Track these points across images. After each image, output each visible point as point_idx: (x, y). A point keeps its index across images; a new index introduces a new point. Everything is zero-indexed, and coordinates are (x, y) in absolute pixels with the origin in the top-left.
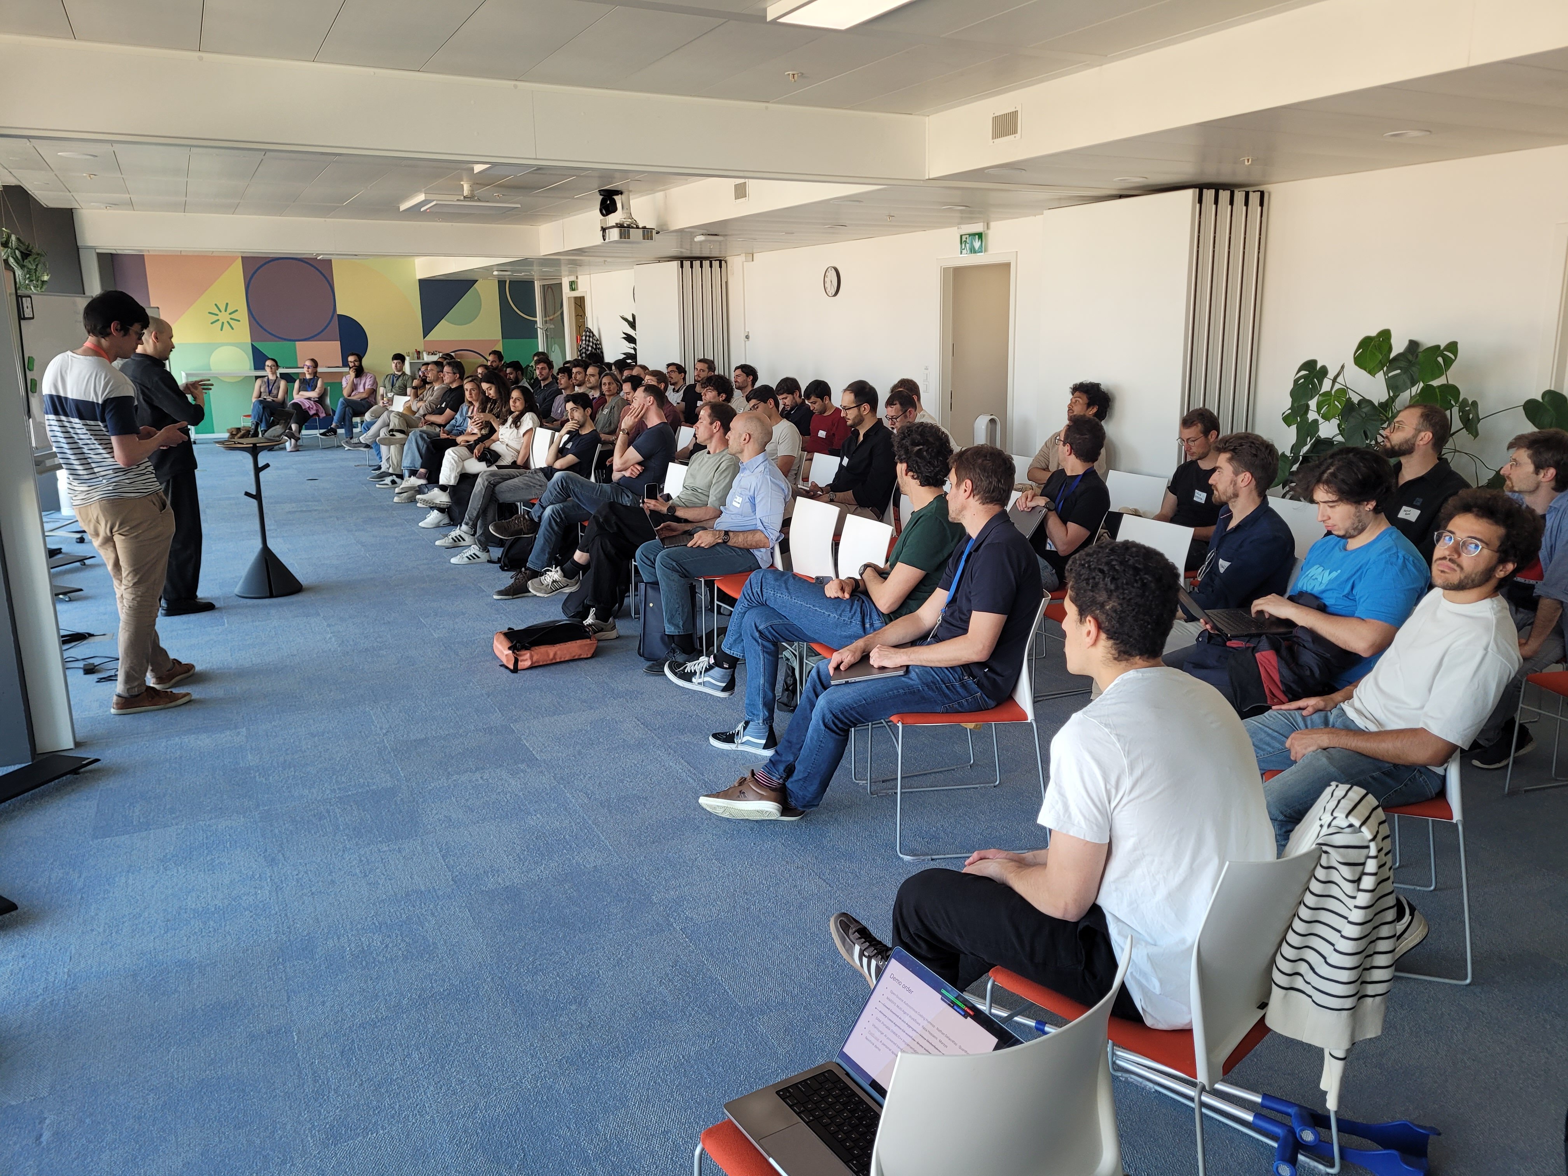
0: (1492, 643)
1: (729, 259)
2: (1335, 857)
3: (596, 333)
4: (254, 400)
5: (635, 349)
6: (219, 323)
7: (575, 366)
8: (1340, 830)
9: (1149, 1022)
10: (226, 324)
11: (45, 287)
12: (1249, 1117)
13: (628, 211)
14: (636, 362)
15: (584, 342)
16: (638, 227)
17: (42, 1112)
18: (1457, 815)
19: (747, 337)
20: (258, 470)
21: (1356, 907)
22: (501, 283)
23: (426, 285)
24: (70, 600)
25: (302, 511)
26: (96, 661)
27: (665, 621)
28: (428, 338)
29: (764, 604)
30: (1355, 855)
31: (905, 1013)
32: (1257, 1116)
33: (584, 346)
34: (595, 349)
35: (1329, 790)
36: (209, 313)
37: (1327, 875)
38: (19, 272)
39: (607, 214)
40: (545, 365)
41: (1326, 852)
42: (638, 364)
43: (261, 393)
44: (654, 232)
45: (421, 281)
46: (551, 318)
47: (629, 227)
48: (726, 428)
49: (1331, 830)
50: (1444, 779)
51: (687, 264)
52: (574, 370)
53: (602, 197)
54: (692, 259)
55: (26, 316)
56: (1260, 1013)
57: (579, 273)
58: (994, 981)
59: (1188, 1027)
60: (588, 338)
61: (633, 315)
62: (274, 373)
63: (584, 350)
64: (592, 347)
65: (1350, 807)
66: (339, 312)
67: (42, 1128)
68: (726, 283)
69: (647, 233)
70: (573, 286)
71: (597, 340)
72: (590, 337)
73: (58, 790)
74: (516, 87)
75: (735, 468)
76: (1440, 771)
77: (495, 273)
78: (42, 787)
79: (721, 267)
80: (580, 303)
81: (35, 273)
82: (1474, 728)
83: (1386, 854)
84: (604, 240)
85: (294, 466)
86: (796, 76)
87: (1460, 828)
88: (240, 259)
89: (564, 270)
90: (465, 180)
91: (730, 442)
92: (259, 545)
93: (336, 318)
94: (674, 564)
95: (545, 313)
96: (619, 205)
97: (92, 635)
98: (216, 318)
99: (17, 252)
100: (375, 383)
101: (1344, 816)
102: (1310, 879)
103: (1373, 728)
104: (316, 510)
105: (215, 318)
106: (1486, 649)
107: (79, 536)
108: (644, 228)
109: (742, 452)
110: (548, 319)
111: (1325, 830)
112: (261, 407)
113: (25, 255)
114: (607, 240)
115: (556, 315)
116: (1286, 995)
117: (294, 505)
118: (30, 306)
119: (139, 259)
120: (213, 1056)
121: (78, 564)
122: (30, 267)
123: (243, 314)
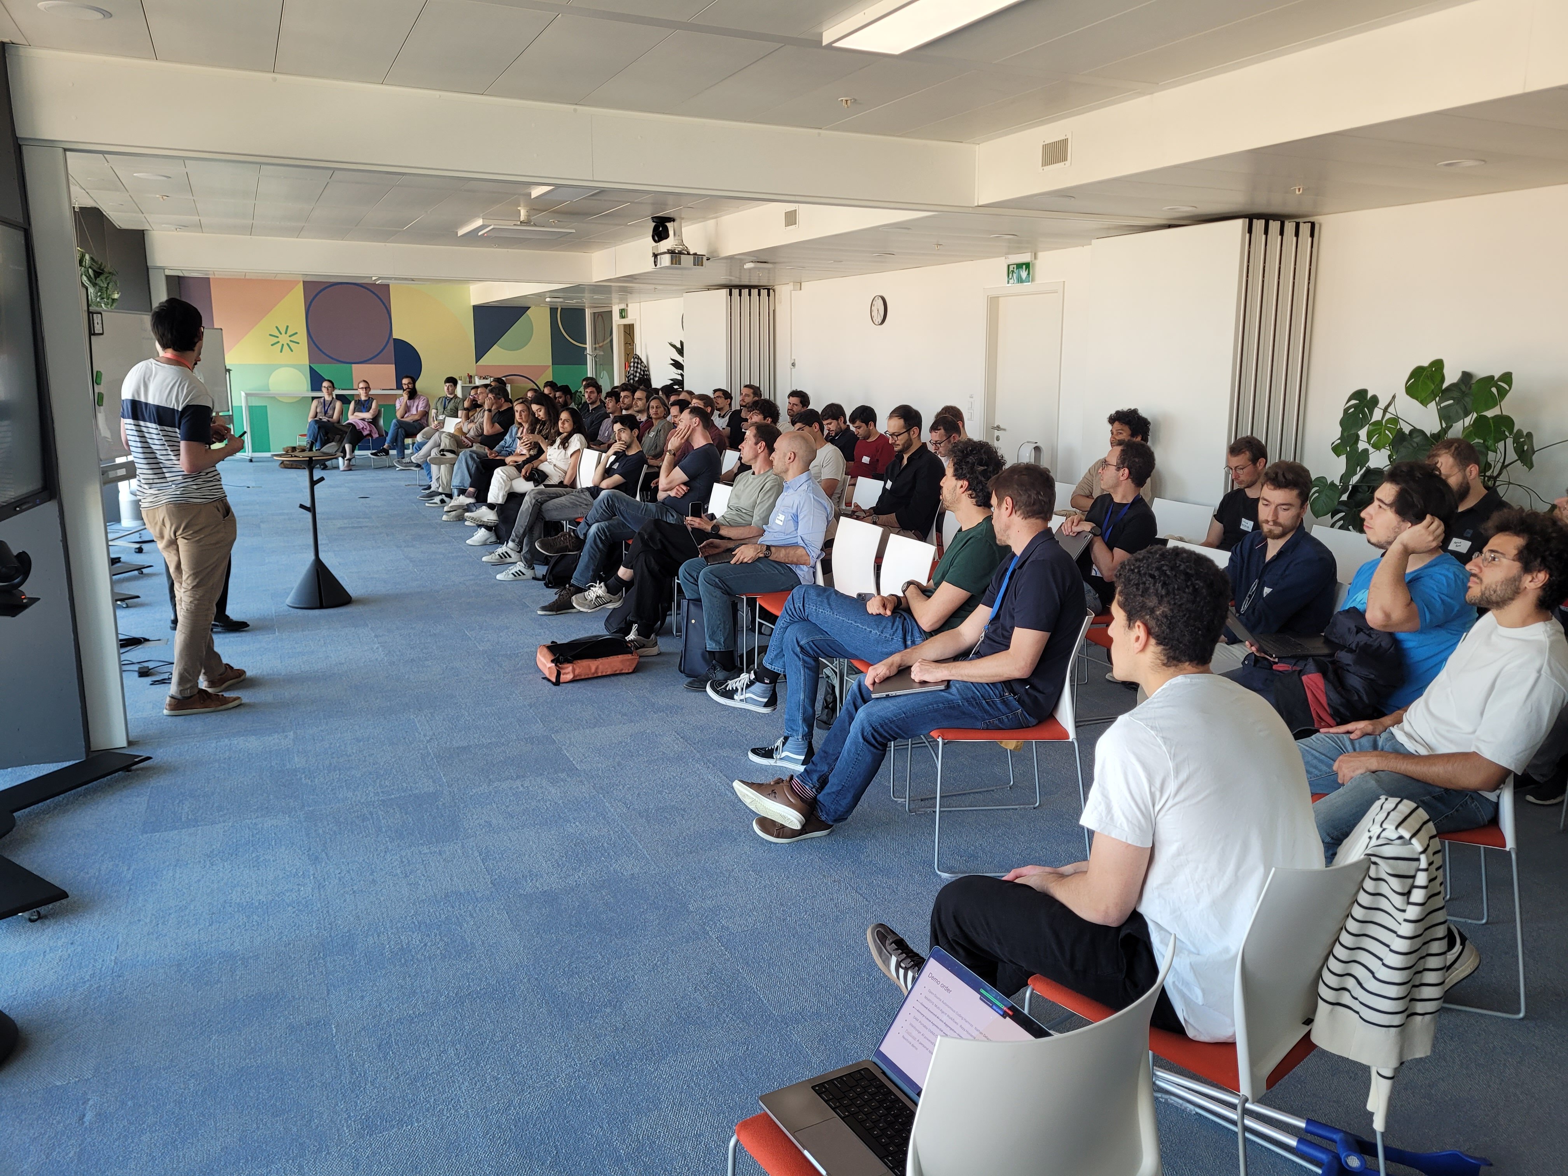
0: (1545, 666)
1: (777, 288)
2: (1384, 868)
3: (644, 360)
4: (310, 420)
5: (682, 375)
7: (623, 390)
8: (1389, 842)
9: (1191, 1033)
10: (286, 347)
11: (115, 305)
12: (1293, 1142)
13: (679, 238)
14: (683, 388)
15: (632, 369)
16: (689, 254)
17: (85, 1093)
18: (1510, 844)
19: (793, 365)
20: (313, 483)
21: (1405, 920)
22: (553, 311)
23: (479, 311)
24: (127, 607)
25: (353, 527)
26: (151, 665)
27: (707, 637)
28: (480, 363)
29: (805, 620)
30: (1404, 867)
31: (943, 1012)
32: (1300, 1140)
33: (632, 372)
34: (643, 375)
35: (1378, 804)
36: (270, 335)
37: (1376, 887)
38: (91, 290)
39: (659, 241)
40: (594, 389)
41: (1375, 863)
42: (685, 389)
43: (317, 413)
44: (705, 258)
45: (474, 307)
46: (601, 345)
47: (680, 253)
48: (771, 449)
49: (1380, 842)
50: (1496, 806)
51: (736, 292)
52: (622, 394)
53: (654, 224)
54: (740, 287)
55: (96, 332)
56: (1306, 1029)
57: (629, 301)
58: (1033, 990)
59: (1230, 1040)
60: (636, 365)
61: (681, 342)
62: (330, 394)
63: (632, 377)
64: (640, 373)
65: (1400, 819)
66: (396, 335)
67: (85, 1108)
68: (774, 311)
69: (698, 260)
70: (623, 314)
71: (645, 367)
72: (638, 363)
73: (110, 785)
74: (575, 110)
75: (779, 488)
76: (1492, 796)
77: (548, 300)
78: (95, 782)
79: (769, 295)
80: (629, 330)
81: (106, 291)
82: (1528, 752)
83: (1437, 869)
84: (656, 266)
85: (346, 485)
86: (849, 102)
87: (1514, 856)
88: (302, 283)
89: (615, 297)
90: (522, 205)
91: (775, 463)
92: (312, 557)
93: (392, 341)
94: (717, 580)
95: (595, 341)
96: (671, 233)
97: (148, 640)
99: (90, 270)
100: (428, 405)
101: (1393, 827)
102: (1358, 891)
103: (1423, 752)
104: (367, 526)
105: (275, 340)
106: (1539, 671)
107: (137, 546)
108: (695, 254)
109: (786, 471)
110: (597, 346)
111: (1374, 842)
112: (316, 427)
113: (98, 274)
114: (658, 266)
115: (605, 342)
116: (1332, 1010)
117: (346, 521)
118: (100, 322)
119: (204, 283)
120: (253, 1045)
121: (136, 572)
122: (102, 285)
123: (302, 337)
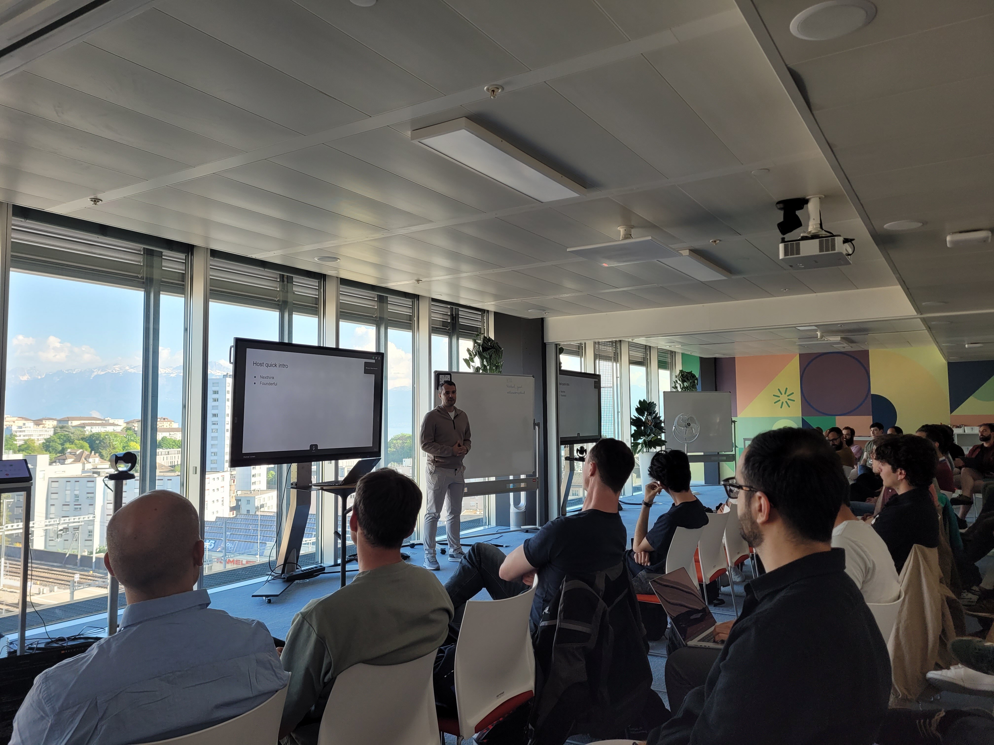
10: (785, 404)
28: (954, 413)
45: (949, 364)
66: (873, 392)
88: (798, 355)
93: (870, 397)
119: (732, 361)
123: (797, 396)
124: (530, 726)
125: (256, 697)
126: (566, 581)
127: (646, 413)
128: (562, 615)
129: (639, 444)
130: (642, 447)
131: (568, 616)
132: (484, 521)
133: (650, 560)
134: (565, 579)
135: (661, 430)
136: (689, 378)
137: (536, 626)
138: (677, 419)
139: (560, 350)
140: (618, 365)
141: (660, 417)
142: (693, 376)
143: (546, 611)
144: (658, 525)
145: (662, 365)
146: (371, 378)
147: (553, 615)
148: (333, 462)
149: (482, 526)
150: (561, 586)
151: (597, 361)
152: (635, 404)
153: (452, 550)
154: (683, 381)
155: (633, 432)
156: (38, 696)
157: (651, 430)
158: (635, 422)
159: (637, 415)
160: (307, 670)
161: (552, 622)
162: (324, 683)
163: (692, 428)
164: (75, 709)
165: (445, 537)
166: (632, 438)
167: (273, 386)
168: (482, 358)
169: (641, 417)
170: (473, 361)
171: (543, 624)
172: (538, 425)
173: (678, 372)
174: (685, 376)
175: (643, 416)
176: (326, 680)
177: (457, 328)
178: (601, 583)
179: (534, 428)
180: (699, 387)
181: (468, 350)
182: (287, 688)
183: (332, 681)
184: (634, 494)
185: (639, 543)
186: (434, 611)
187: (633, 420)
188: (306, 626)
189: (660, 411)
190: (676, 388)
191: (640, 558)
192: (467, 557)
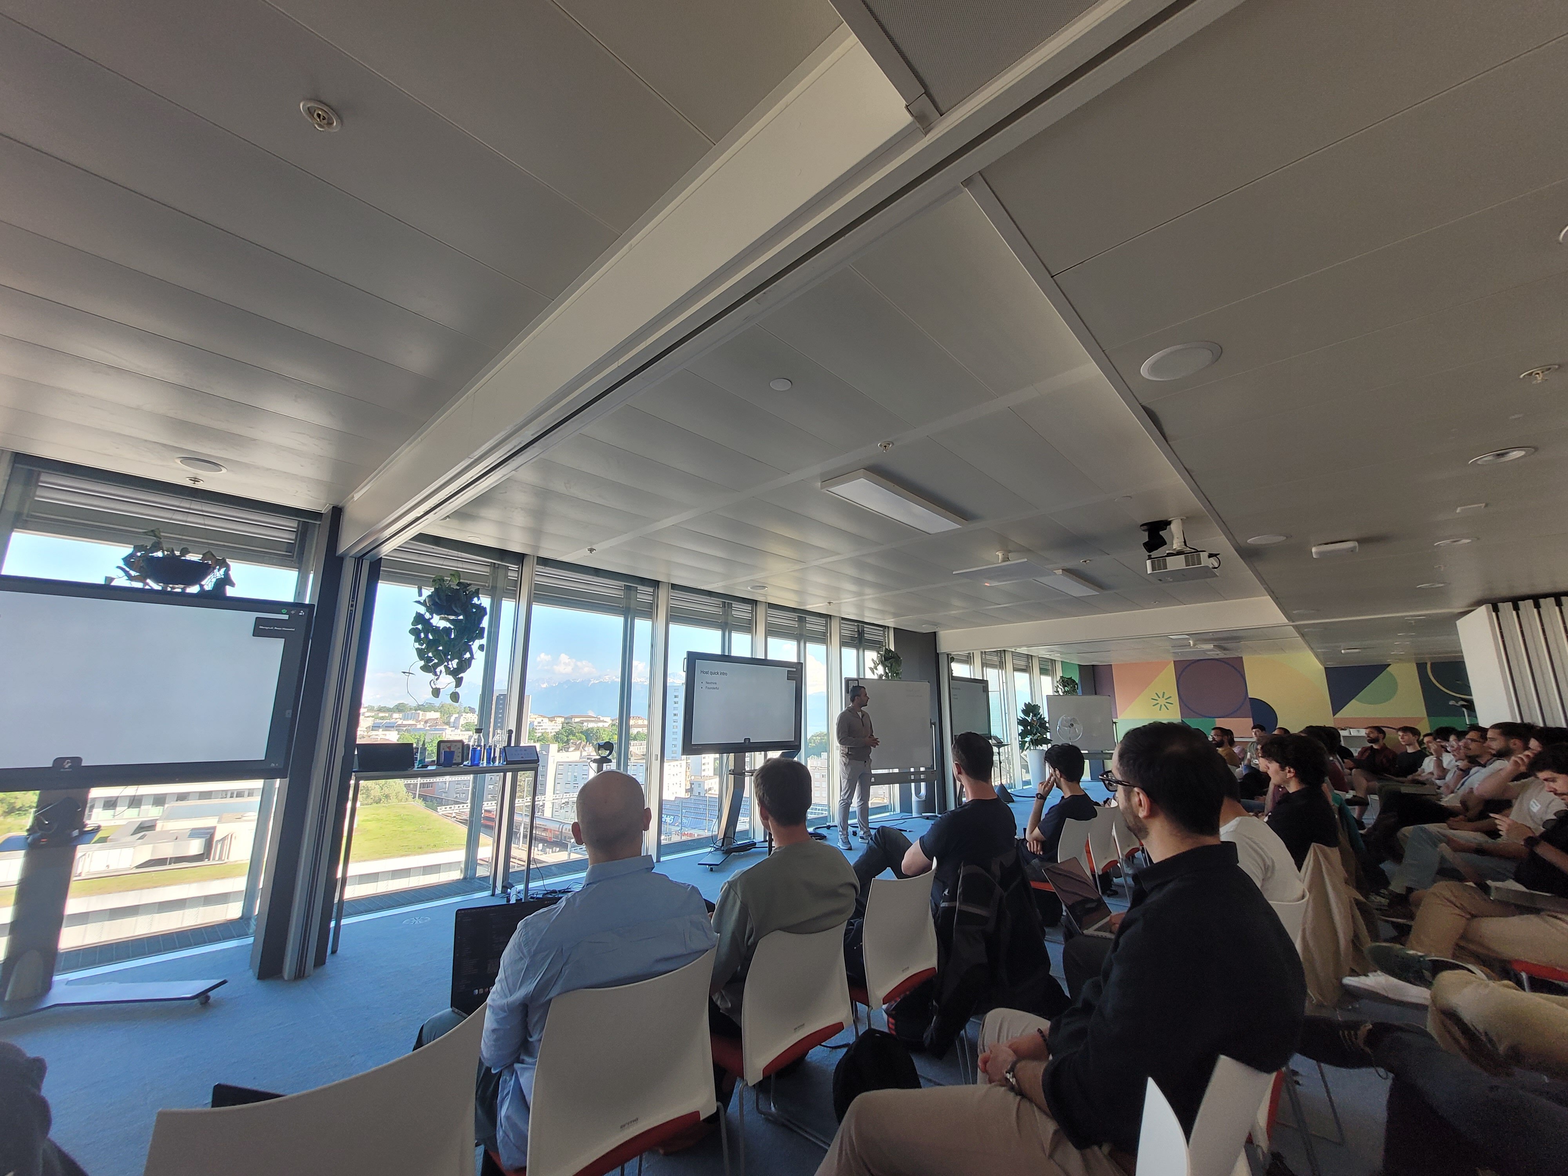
6: (1158, 706)
10: (1163, 706)
22: (1421, 666)
28: (1337, 716)
36: (1152, 699)
45: (1326, 668)
51: (1506, 606)
54: (1515, 599)
66: (1250, 696)
88: (1173, 662)
93: (1248, 700)
98: (1156, 702)
119: (1109, 668)
123: (1175, 699)
124: (934, 1003)
125: (690, 954)
126: (964, 866)
127: (1031, 714)
128: (961, 897)
129: (1027, 742)
130: (1030, 744)
131: (967, 898)
132: (889, 808)
133: (1043, 849)
134: (962, 863)
135: (1046, 729)
136: (1069, 683)
137: (937, 906)
138: (1060, 720)
139: (951, 659)
140: (1004, 672)
141: (1044, 718)
142: (1074, 681)
143: (946, 892)
144: (1048, 816)
145: (1044, 671)
146: (793, 683)
147: (952, 898)
148: (763, 753)
149: (888, 812)
150: (959, 871)
151: (985, 669)
152: (1021, 707)
153: (862, 832)
154: (1064, 686)
155: (1020, 731)
156: (519, 939)
157: (1037, 729)
158: (1022, 722)
159: (1023, 716)
160: (733, 933)
161: (952, 904)
162: (748, 947)
163: (1075, 728)
164: (547, 952)
165: (856, 821)
166: (1020, 737)
167: (716, 690)
168: (885, 666)
169: (1027, 718)
170: (877, 669)
171: (943, 905)
172: (934, 724)
173: (1059, 678)
174: (1066, 682)
175: (1029, 717)
176: (749, 944)
177: (863, 642)
178: (996, 869)
179: (931, 727)
180: (1079, 691)
181: (873, 660)
182: (716, 948)
183: (755, 944)
184: (1024, 787)
185: (1032, 832)
186: (841, 886)
187: (1020, 720)
188: (732, 893)
189: (1044, 713)
190: (1058, 692)
191: (1033, 847)
192: (873, 838)
